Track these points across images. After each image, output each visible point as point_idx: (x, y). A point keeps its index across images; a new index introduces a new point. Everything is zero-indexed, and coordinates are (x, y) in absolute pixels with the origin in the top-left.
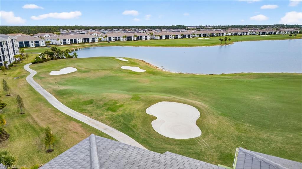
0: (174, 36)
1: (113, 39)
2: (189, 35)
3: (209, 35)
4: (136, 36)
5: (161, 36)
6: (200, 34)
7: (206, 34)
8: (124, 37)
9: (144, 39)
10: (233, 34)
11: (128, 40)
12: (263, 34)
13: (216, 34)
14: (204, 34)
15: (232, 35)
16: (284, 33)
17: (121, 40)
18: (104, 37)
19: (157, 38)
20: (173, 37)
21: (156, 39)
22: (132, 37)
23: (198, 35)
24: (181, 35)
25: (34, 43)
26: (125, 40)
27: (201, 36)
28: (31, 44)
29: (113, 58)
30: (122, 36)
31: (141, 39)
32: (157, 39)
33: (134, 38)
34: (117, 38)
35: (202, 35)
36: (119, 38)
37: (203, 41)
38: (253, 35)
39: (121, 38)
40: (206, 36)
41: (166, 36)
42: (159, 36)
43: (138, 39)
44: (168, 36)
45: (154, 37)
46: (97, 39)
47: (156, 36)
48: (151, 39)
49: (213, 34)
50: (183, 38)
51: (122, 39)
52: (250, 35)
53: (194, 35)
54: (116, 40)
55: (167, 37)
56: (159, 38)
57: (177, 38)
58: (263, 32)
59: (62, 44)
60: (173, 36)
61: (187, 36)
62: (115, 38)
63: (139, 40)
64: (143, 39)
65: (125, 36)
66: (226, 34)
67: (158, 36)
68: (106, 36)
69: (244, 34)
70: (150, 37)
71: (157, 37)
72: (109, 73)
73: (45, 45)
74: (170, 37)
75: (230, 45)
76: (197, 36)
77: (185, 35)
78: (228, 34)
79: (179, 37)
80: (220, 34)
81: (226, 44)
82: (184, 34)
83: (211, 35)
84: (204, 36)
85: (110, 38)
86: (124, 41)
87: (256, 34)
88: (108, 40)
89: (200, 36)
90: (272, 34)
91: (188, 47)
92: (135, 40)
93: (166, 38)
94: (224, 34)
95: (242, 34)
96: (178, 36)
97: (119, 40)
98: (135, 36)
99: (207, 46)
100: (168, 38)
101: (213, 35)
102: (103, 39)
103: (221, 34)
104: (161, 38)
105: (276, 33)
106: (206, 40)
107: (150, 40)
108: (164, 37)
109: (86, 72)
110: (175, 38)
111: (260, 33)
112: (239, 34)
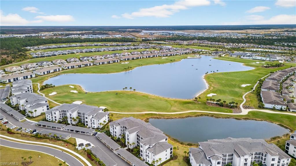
1: (70, 68)
5: (99, 63)
8: (76, 66)
10: (148, 57)
11: (79, 67)
14: (128, 59)
15: (147, 57)
19: (97, 64)
22: (81, 65)
24: (112, 61)
25: (30, 76)
28: (28, 77)
31: (87, 66)
39: (75, 67)
40: (129, 60)
43: (85, 66)
44: (104, 62)
46: (61, 69)
54: (72, 68)
59: (43, 74)
60: (107, 62)
61: (116, 61)
64: (88, 66)
68: (66, 67)
69: (154, 57)
72: (66, 94)
73: (35, 76)
76: (123, 60)
83: (132, 59)
90: (172, 55)
92: (83, 67)
93: (102, 64)
94: (141, 57)
97: (74, 67)
98: (83, 64)
100: (104, 64)
101: (134, 59)
104: (100, 64)
107: (93, 65)
108: (101, 64)
109: (59, 94)
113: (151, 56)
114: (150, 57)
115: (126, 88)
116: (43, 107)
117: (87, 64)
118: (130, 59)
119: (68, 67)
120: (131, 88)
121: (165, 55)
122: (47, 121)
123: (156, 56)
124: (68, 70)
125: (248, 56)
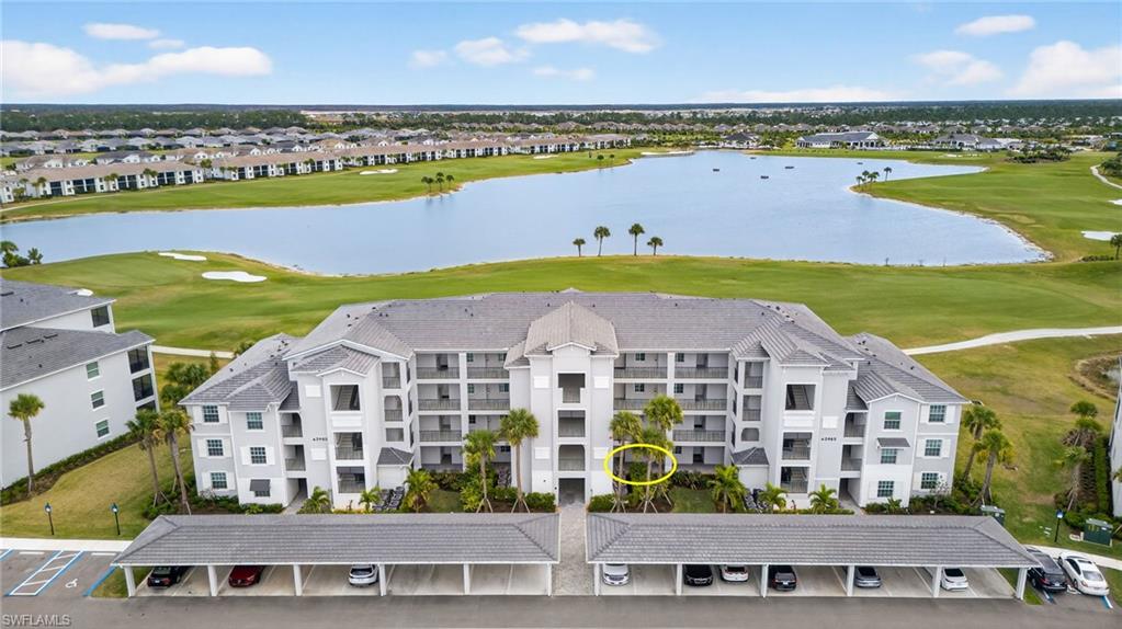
0: (285, 166)
1: (67, 189)
2: (332, 162)
3: (392, 160)
4: (153, 174)
5: (242, 170)
6: (366, 158)
7: (382, 156)
8: (107, 179)
9: (181, 180)
10: (463, 153)
11: (122, 187)
12: (541, 152)
13: (414, 155)
14: (376, 157)
15: (459, 156)
16: (593, 147)
17: (98, 189)
18: (34, 185)
19: (227, 175)
20: (282, 169)
21: (223, 180)
22: (138, 177)
23: (358, 159)
24: (306, 163)
26: (112, 189)
27: (370, 163)
29: (154, 255)
30: (102, 176)
31: (171, 182)
32: (227, 177)
33: (144, 180)
34: (80, 182)
35: (371, 160)
36: (90, 181)
37: (379, 180)
38: (516, 154)
39: (98, 184)
40: (383, 162)
41: (256, 168)
42: (234, 169)
43: (161, 182)
44: (265, 167)
45: (216, 173)
46: (9, 193)
47: (222, 169)
48: (207, 180)
49: (404, 155)
50: (313, 170)
51: (102, 187)
52: (509, 154)
53: (348, 160)
54: (79, 191)
55: (261, 172)
56: (234, 176)
57: (294, 172)
58: (541, 147)
60: (279, 166)
61: (326, 166)
62: (75, 182)
63: (164, 185)
64: (178, 182)
65: (114, 176)
66: (443, 153)
67: (230, 169)
68: (42, 180)
69: (491, 154)
70: (201, 175)
71: (227, 172)
72: (184, 290)
74: (270, 170)
75: (451, 192)
76: (356, 164)
77: (320, 163)
78: (447, 155)
79: (301, 168)
80: (424, 153)
81: (441, 190)
82: (315, 161)
83: (399, 160)
84: (377, 163)
85: (56, 186)
86: (109, 192)
87: (523, 152)
88: (49, 192)
89: (366, 164)
90: (564, 150)
91: (339, 205)
92: (149, 188)
93: (257, 176)
94: (437, 155)
95: (488, 154)
96: (297, 165)
97: (91, 190)
98: (147, 172)
99: (393, 201)
100: (265, 174)
101: (405, 159)
102: (30, 190)
103: (429, 155)
104: (242, 176)
105: (575, 148)
106: (388, 178)
107: (205, 182)
108: (249, 173)
109: (121, 293)
110: (287, 173)
111: (533, 147)
112: (479, 152)
113: (476, 152)
114: (473, 155)
115: (602, 232)
116: (93, 370)
117: (171, 175)
118: (387, 159)
119: (52, 184)
120: (636, 230)
121: (537, 149)
122: (230, 506)
123: (500, 154)
124: (54, 202)
125: (872, 145)
